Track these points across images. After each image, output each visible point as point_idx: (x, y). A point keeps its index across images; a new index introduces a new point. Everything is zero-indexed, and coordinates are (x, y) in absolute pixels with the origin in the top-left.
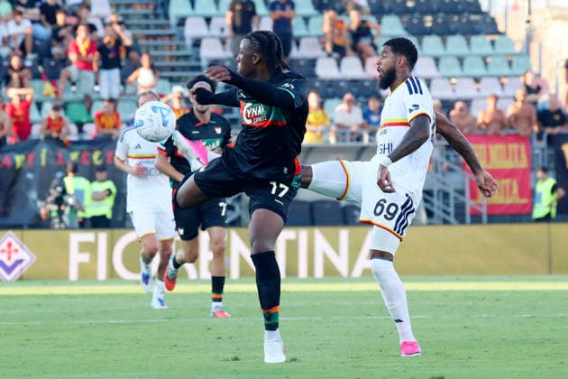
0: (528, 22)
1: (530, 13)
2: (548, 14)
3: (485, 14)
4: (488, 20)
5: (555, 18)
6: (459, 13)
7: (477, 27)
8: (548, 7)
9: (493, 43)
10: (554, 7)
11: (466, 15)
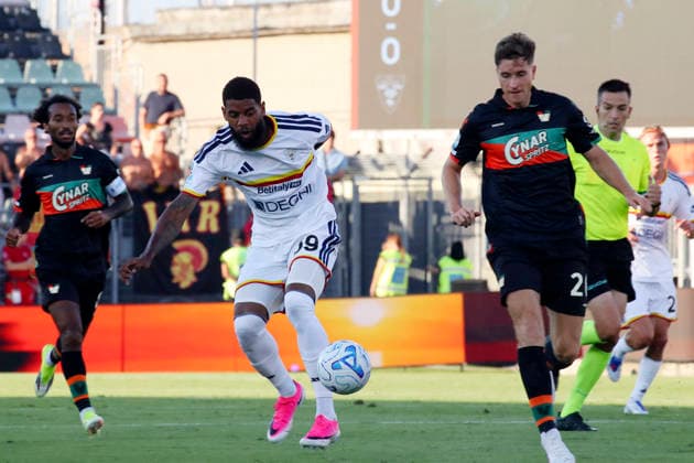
0: (101, 43)
1: (103, 32)
2: (127, 33)
3: (47, 31)
4: (49, 39)
5: (136, 39)
6: (11, 29)
7: (34, 48)
8: (126, 24)
9: (54, 69)
10: (137, 24)
11: (19, 31)
